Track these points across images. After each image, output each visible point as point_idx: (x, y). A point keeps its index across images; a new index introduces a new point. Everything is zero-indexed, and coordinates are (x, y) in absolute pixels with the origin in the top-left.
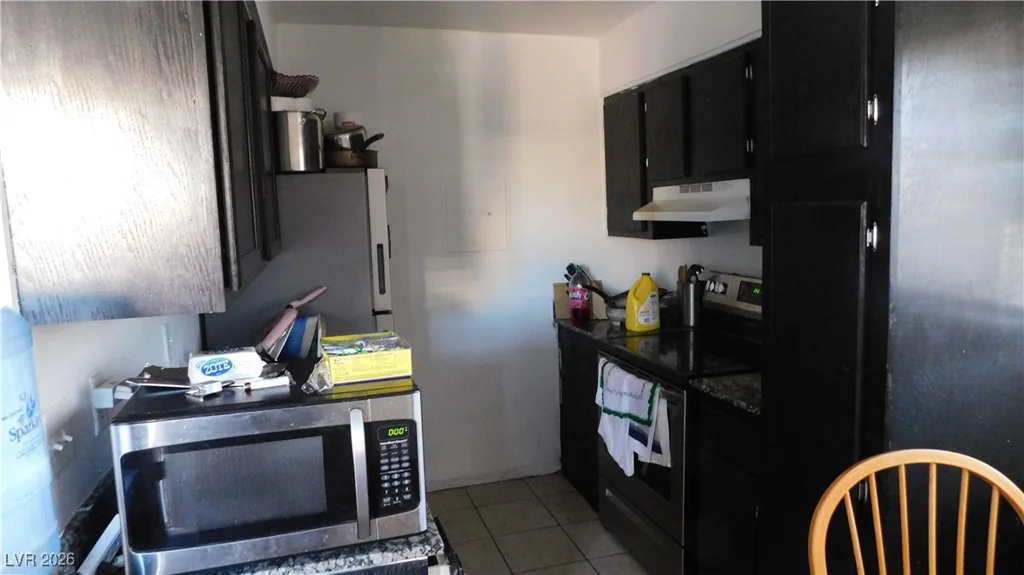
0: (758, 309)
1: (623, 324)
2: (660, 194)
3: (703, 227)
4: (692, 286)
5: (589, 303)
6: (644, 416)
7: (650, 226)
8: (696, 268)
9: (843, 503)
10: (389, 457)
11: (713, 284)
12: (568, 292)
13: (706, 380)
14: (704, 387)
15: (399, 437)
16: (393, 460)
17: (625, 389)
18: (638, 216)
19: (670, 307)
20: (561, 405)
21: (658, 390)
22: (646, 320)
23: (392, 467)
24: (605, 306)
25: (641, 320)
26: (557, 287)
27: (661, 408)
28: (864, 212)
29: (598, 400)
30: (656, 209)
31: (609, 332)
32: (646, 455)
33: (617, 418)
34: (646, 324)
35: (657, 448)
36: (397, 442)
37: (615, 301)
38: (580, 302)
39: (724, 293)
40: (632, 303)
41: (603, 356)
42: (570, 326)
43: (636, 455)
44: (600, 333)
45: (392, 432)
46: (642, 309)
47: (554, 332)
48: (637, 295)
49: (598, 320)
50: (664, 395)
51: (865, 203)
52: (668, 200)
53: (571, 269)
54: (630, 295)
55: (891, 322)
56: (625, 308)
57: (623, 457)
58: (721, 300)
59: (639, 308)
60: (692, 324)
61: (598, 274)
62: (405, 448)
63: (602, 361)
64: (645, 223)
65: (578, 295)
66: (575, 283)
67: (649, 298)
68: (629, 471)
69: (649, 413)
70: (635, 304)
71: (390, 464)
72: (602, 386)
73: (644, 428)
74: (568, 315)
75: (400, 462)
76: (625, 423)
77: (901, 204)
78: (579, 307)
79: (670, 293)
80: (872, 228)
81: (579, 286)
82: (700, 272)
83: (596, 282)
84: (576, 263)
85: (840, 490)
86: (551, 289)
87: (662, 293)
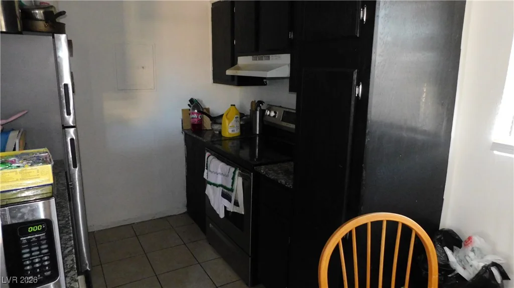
0: (293, 126)
1: (220, 132)
2: (242, 60)
3: (265, 81)
4: (258, 112)
5: (201, 120)
6: (230, 186)
7: (236, 79)
8: (261, 102)
9: (337, 246)
10: (30, 247)
11: (269, 112)
12: (190, 114)
13: (263, 167)
14: (262, 171)
15: (38, 232)
16: (33, 249)
17: (219, 171)
18: (229, 72)
19: (246, 123)
20: (186, 177)
21: (237, 172)
22: (233, 131)
23: (33, 254)
24: (210, 122)
25: (230, 131)
26: (183, 110)
27: (239, 181)
28: (355, 76)
29: (205, 176)
30: (239, 69)
31: (212, 137)
32: (231, 208)
33: (215, 187)
34: (233, 133)
35: (236, 204)
36: (36, 236)
37: (216, 120)
38: (196, 120)
39: (274, 116)
40: (225, 121)
41: (208, 151)
42: (190, 133)
43: (225, 207)
44: (207, 138)
45: (31, 229)
46: (230, 125)
47: (182, 137)
48: (228, 116)
49: (207, 130)
50: (240, 175)
51: (356, 71)
52: (246, 64)
53: (192, 101)
54: (224, 116)
55: (367, 140)
56: (221, 124)
57: (219, 208)
58: (273, 121)
59: (228, 125)
60: (258, 133)
61: (207, 104)
62: (43, 240)
63: (207, 154)
64: (233, 77)
65: (195, 116)
66: (194, 109)
67: (234, 119)
68: (222, 215)
69: (232, 185)
70: (227, 121)
71: (31, 252)
72: (207, 169)
73: (230, 193)
74: (189, 127)
75: (40, 250)
76: (220, 190)
77: (376, 72)
78: (196, 123)
79: (247, 116)
80: (359, 86)
81: (196, 111)
82: (262, 105)
83: (205, 108)
84: (195, 97)
85: (336, 239)
86: (181, 113)
87: (242, 115)
